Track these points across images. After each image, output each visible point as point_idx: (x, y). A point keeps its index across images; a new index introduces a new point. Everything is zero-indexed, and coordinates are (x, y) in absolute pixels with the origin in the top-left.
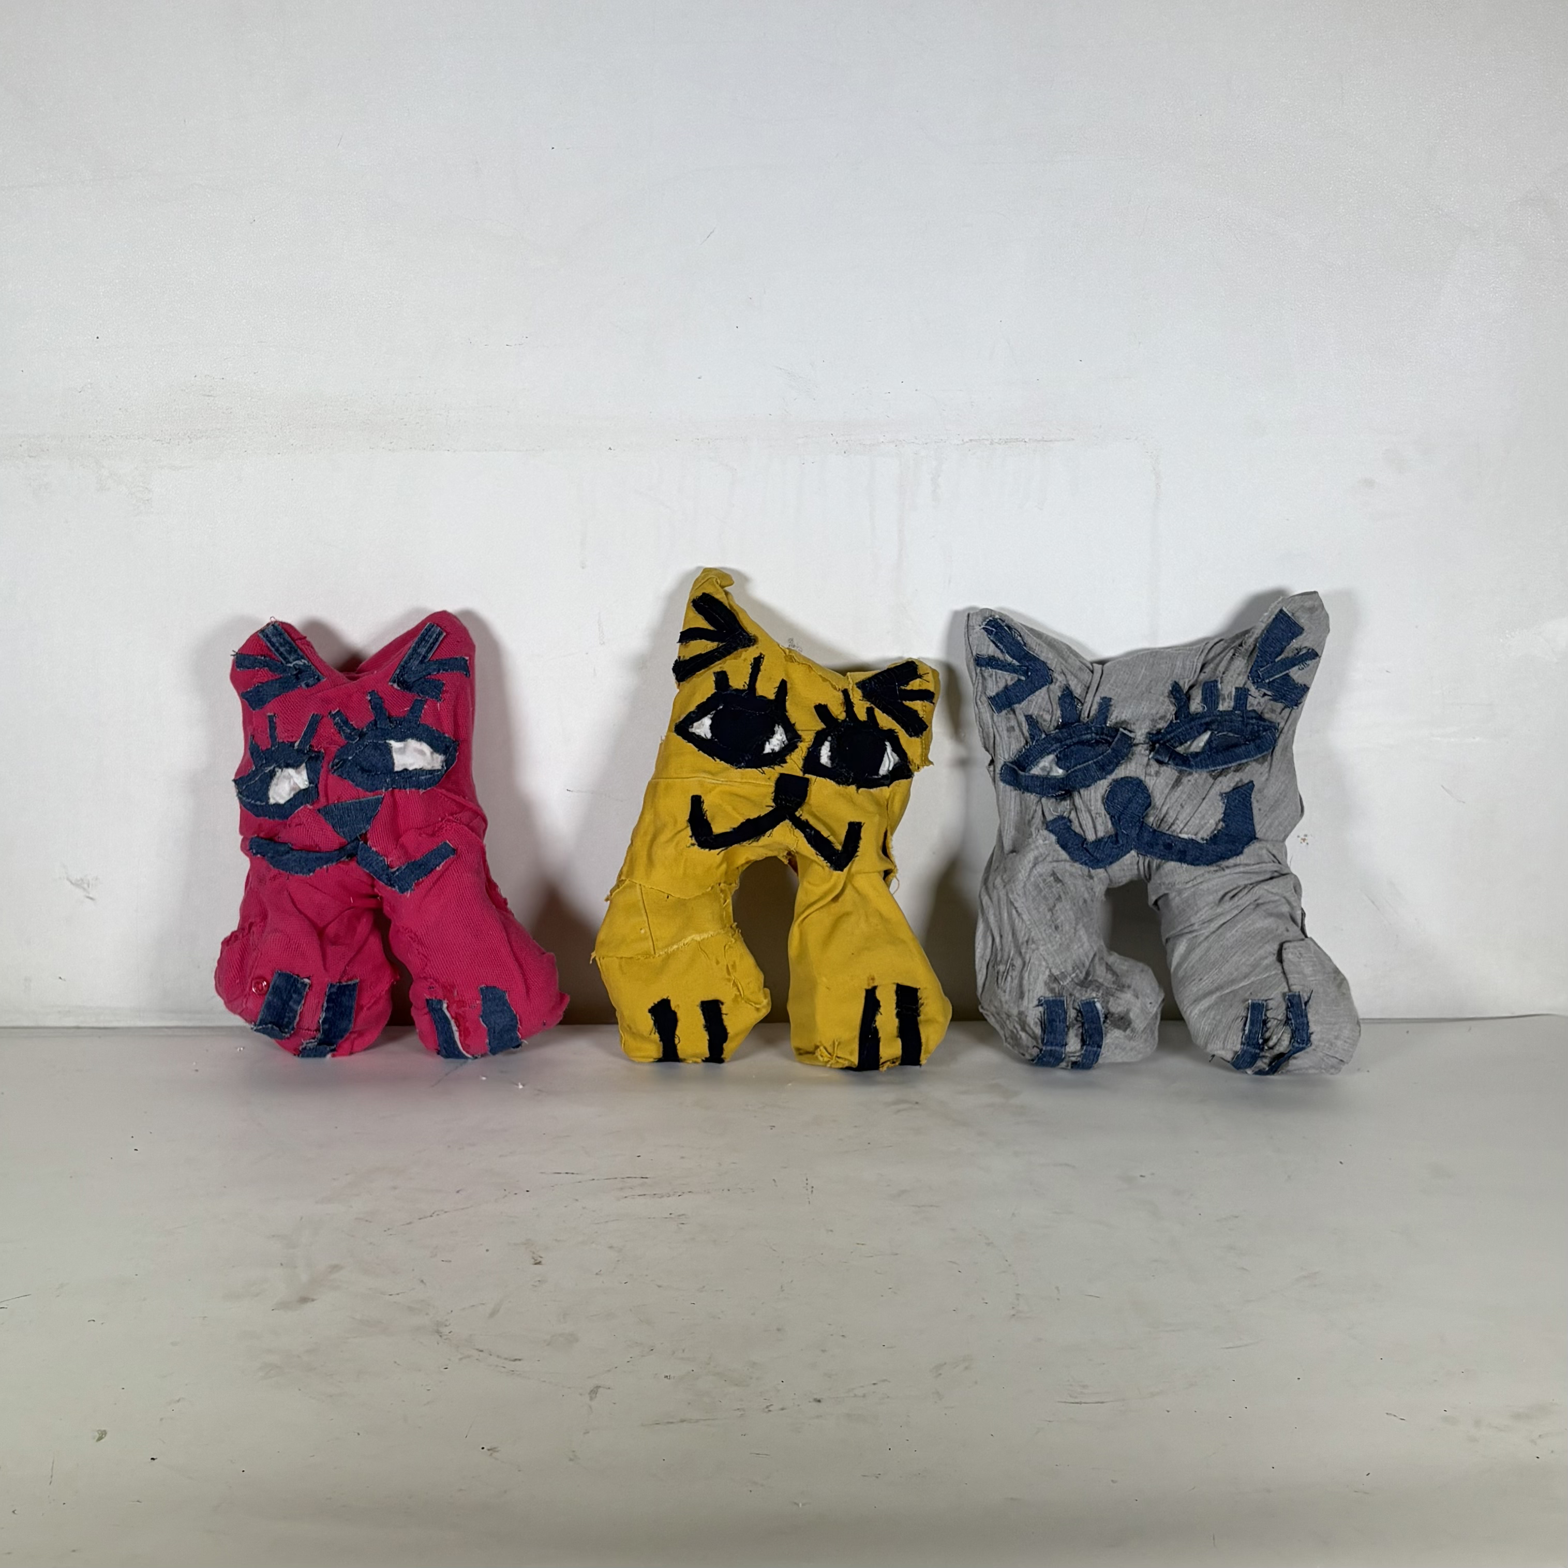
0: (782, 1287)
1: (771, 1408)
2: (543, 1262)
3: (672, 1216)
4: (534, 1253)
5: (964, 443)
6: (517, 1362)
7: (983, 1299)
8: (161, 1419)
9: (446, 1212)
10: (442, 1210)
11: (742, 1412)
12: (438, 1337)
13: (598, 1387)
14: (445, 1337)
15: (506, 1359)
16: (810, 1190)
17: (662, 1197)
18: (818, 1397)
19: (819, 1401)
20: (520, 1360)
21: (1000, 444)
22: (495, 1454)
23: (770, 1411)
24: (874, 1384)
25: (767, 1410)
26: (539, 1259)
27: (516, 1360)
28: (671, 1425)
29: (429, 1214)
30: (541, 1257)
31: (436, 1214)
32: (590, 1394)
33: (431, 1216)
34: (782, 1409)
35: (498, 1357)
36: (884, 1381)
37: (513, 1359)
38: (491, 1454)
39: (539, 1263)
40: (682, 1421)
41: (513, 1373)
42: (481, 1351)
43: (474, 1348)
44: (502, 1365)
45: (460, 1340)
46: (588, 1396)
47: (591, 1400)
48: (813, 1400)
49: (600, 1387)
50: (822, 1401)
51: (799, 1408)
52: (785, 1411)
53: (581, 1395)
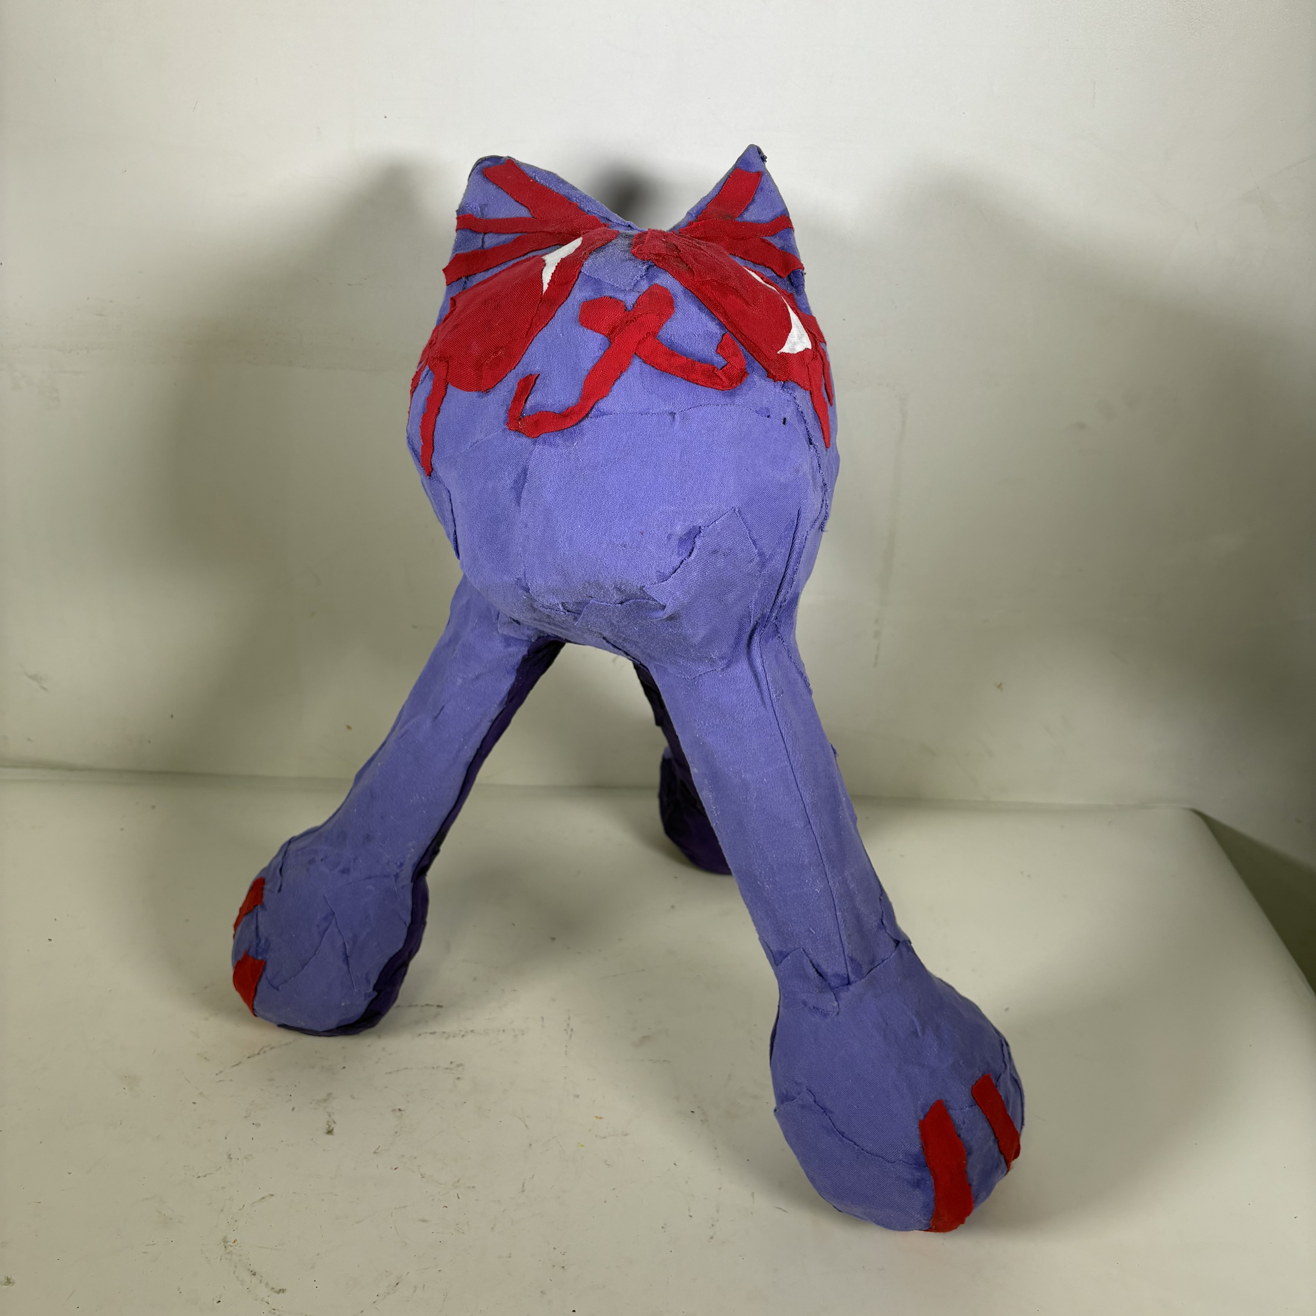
2: (335, 1131)
3: (452, 1066)
4: (330, 1116)
6: (281, 1294)
7: (689, 1210)
9: (272, 1048)
12: (223, 1248)
14: (230, 1249)
15: (272, 1289)
16: (569, 1033)
20: (283, 1291)
27: (280, 1291)
29: (257, 1052)
30: (334, 1122)
31: (262, 1052)
33: (259, 1054)
35: (267, 1284)
37: (277, 1289)
39: (330, 1132)
41: (274, 1313)
42: (254, 1274)
43: (249, 1270)
44: (267, 1299)
45: (240, 1255)
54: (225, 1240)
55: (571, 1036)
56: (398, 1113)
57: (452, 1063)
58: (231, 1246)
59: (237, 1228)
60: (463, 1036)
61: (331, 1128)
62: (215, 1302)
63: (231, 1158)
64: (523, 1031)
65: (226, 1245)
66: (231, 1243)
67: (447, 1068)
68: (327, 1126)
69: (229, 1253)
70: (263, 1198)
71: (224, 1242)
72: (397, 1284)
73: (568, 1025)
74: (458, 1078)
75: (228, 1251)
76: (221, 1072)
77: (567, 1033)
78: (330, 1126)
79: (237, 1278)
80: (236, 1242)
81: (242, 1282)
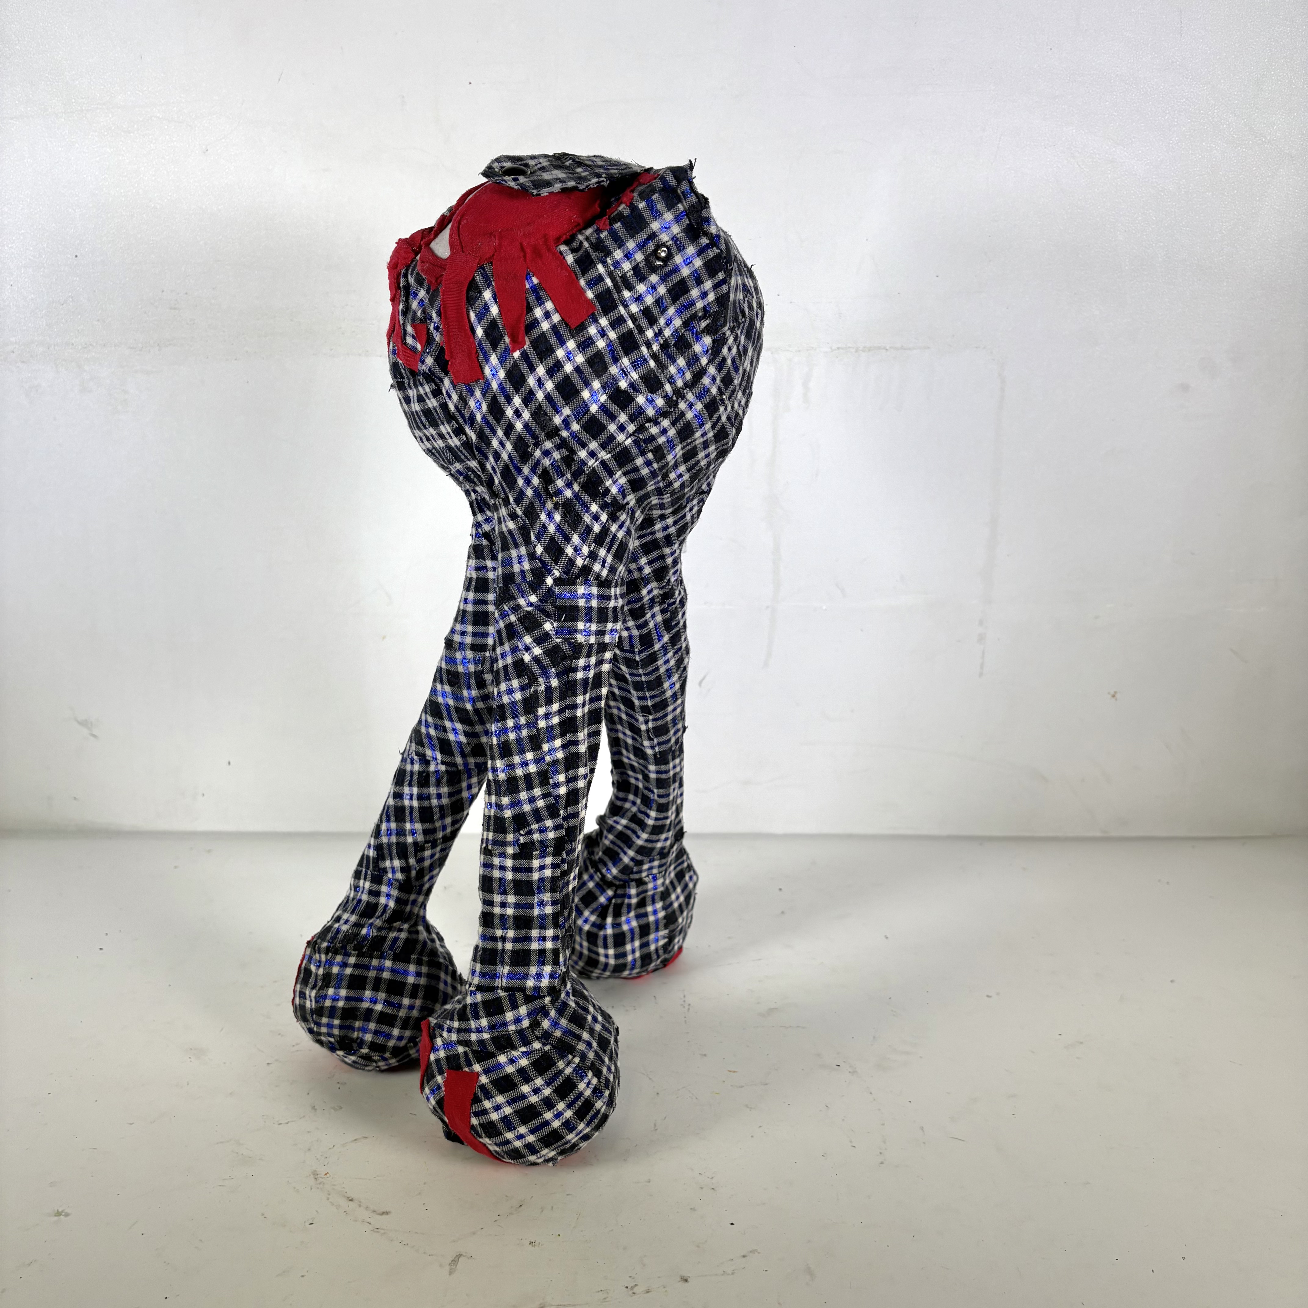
0: (655, 1125)
1: (635, 1290)
5: (832, 351)
6: (384, 1216)
7: (851, 1142)
12: (313, 1180)
13: (459, 1256)
14: (321, 1180)
15: (374, 1212)
16: (687, 1007)
18: (686, 1274)
19: (686, 1281)
20: (387, 1213)
21: (863, 351)
23: (634, 1293)
24: (744, 1256)
25: (631, 1292)
27: (383, 1213)
32: (450, 1264)
34: (648, 1292)
35: (367, 1208)
36: (753, 1251)
37: (380, 1211)
41: (378, 1232)
42: (352, 1200)
43: (345, 1196)
44: (369, 1220)
45: (334, 1185)
46: (448, 1268)
47: (450, 1273)
48: (679, 1279)
49: (461, 1255)
50: (689, 1279)
51: (665, 1290)
52: (650, 1294)
53: (441, 1266)
54: (315, 1174)
58: (322, 1178)
59: (328, 1163)
62: (307, 1224)
65: (316, 1177)
66: (323, 1176)
69: (320, 1183)
70: (356, 1140)
71: (314, 1174)
72: (521, 1206)
73: (684, 1001)
75: (318, 1182)
76: (297, 1044)
79: (332, 1204)
80: (328, 1175)
81: (338, 1207)
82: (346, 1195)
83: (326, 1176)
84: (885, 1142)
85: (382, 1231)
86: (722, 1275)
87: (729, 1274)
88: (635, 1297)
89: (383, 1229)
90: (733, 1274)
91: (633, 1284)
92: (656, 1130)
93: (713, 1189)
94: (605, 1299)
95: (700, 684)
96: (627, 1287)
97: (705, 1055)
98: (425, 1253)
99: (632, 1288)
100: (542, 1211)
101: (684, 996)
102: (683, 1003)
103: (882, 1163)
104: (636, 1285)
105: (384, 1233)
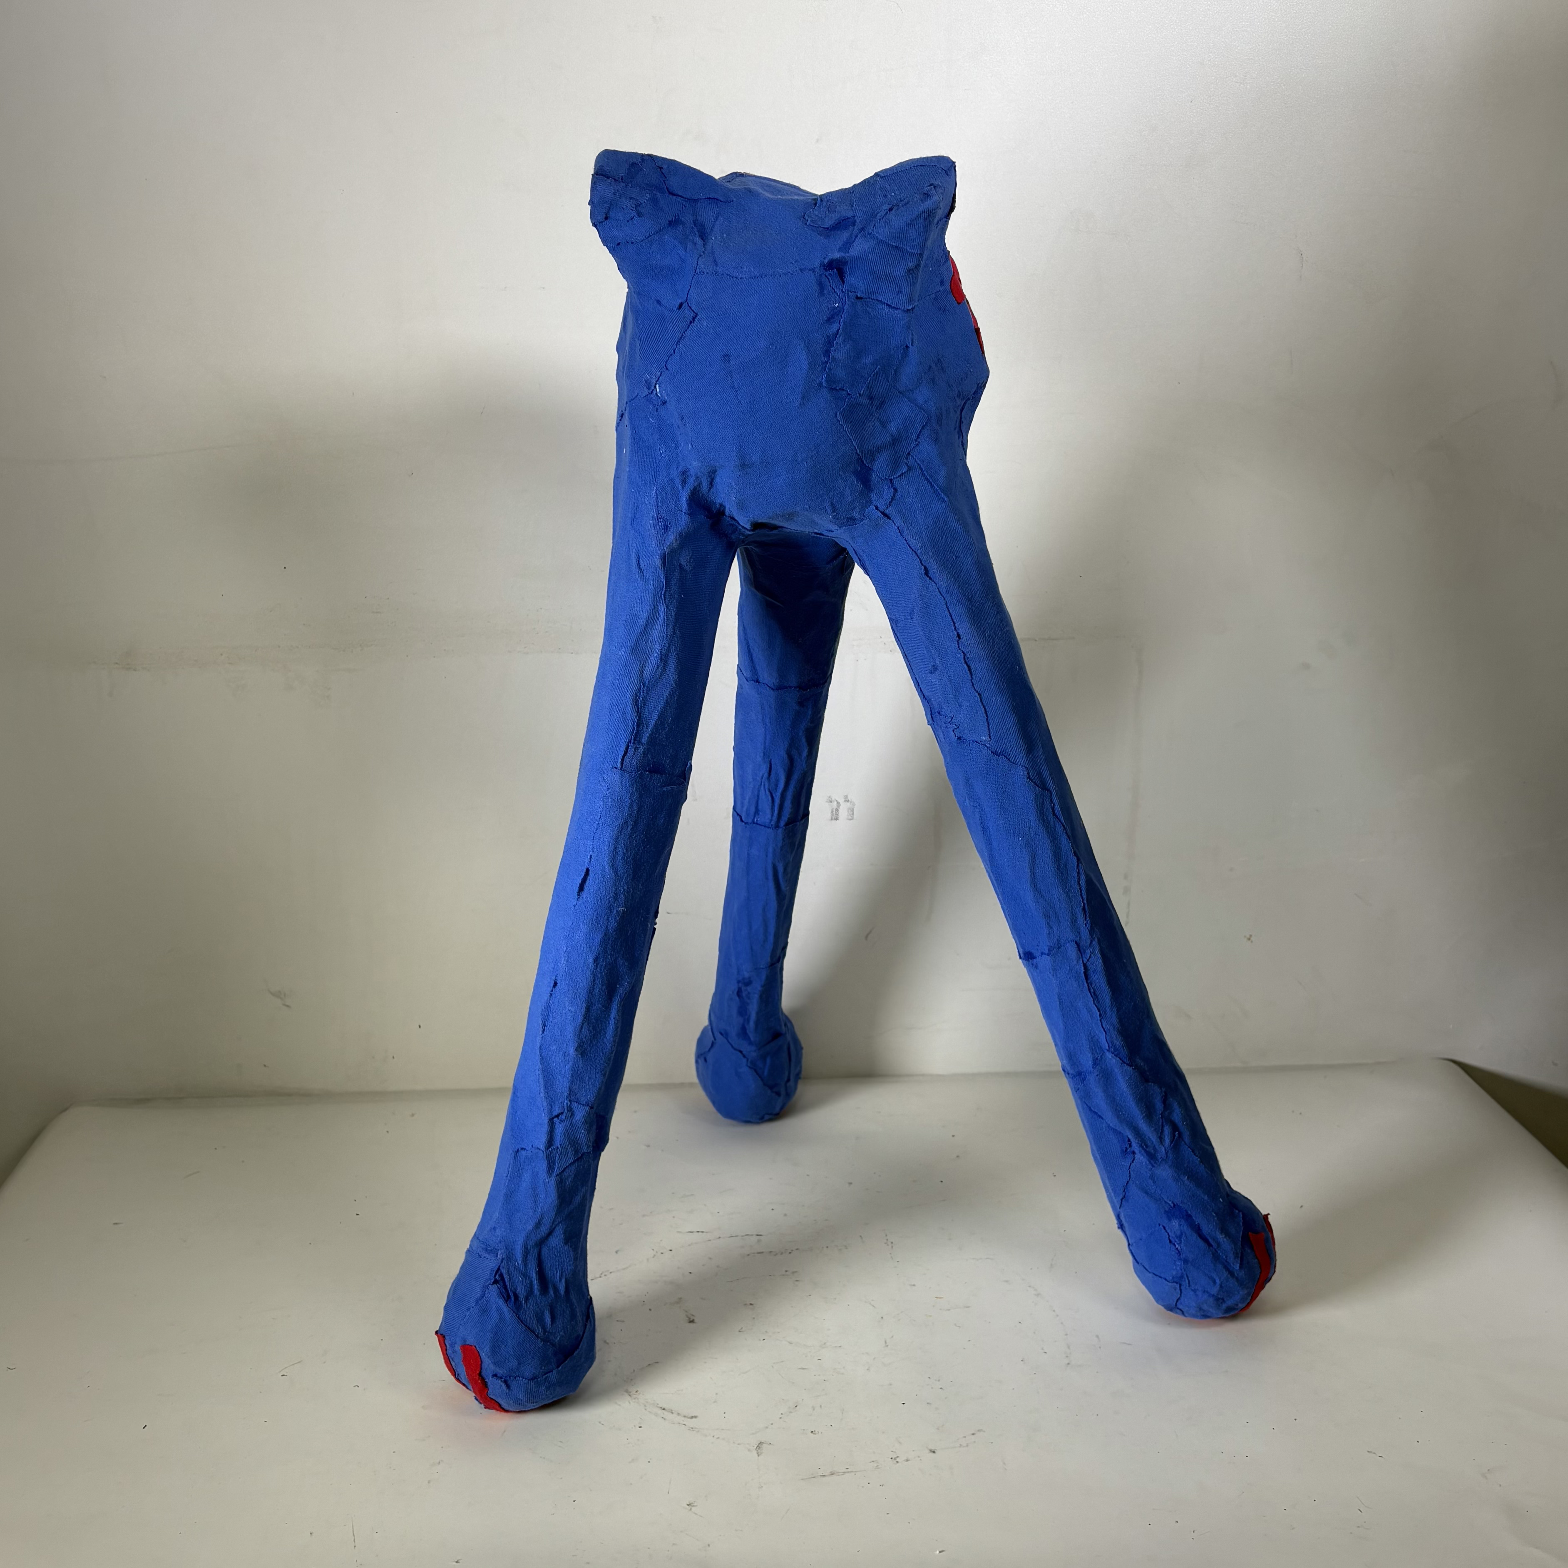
0: (886, 1342)
1: (898, 1460)
2: (696, 1320)
3: (787, 1273)
4: (686, 1312)
6: (694, 1419)
7: (1043, 1349)
8: (429, 1482)
9: (611, 1273)
10: (608, 1271)
11: (876, 1465)
12: (629, 1396)
13: (761, 1443)
15: (685, 1416)
16: (890, 1245)
17: (776, 1255)
18: (933, 1448)
19: (934, 1452)
20: (696, 1417)
22: (693, 1509)
23: (897, 1462)
24: (973, 1434)
25: (895, 1462)
26: (692, 1318)
27: (692, 1417)
28: (824, 1479)
29: (598, 1276)
30: (693, 1315)
31: (603, 1275)
32: (756, 1449)
33: (600, 1277)
34: (907, 1460)
35: (679, 1414)
36: (980, 1430)
37: (691, 1415)
38: (691, 1509)
39: (692, 1321)
40: (832, 1474)
41: (693, 1430)
42: (664, 1409)
44: (684, 1423)
45: (646, 1399)
46: (755, 1453)
47: (759, 1456)
48: (928, 1451)
49: (763, 1443)
50: (935, 1451)
51: (920, 1459)
52: (909, 1462)
53: (749, 1450)
55: (892, 1247)
56: (751, 1306)
57: (786, 1271)
58: (635, 1394)
59: (635, 1383)
60: (790, 1253)
61: (691, 1320)
63: (608, 1343)
64: (846, 1246)
65: (630, 1393)
67: (783, 1275)
68: (688, 1319)
69: (635, 1398)
70: (649, 1365)
71: (627, 1392)
72: (796, 1406)
73: (887, 1240)
74: (797, 1281)
77: (888, 1245)
78: (690, 1318)
79: (650, 1412)
80: (638, 1392)
81: (656, 1415)
82: (658, 1406)
83: (636, 1393)
84: (1069, 1348)
85: (697, 1430)
86: (960, 1447)
87: (964, 1447)
88: (898, 1464)
89: (696, 1428)
90: (967, 1446)
91: (895, 1456)
92: (887, 1346)
93: (941, 1388)
94: (877, 1466)
95: (866, 937)
96: (892, 1458)
97: (914, 1285)
98: (734, 1443)
99: (895, 1459)
100: (814, 1410)
101: (886, 1235)
102: (885, 1241)
103: (1068, 1364)
104: (898, 1457)
105: (698, 1431)
